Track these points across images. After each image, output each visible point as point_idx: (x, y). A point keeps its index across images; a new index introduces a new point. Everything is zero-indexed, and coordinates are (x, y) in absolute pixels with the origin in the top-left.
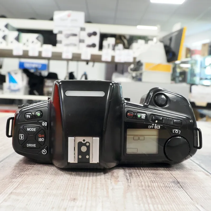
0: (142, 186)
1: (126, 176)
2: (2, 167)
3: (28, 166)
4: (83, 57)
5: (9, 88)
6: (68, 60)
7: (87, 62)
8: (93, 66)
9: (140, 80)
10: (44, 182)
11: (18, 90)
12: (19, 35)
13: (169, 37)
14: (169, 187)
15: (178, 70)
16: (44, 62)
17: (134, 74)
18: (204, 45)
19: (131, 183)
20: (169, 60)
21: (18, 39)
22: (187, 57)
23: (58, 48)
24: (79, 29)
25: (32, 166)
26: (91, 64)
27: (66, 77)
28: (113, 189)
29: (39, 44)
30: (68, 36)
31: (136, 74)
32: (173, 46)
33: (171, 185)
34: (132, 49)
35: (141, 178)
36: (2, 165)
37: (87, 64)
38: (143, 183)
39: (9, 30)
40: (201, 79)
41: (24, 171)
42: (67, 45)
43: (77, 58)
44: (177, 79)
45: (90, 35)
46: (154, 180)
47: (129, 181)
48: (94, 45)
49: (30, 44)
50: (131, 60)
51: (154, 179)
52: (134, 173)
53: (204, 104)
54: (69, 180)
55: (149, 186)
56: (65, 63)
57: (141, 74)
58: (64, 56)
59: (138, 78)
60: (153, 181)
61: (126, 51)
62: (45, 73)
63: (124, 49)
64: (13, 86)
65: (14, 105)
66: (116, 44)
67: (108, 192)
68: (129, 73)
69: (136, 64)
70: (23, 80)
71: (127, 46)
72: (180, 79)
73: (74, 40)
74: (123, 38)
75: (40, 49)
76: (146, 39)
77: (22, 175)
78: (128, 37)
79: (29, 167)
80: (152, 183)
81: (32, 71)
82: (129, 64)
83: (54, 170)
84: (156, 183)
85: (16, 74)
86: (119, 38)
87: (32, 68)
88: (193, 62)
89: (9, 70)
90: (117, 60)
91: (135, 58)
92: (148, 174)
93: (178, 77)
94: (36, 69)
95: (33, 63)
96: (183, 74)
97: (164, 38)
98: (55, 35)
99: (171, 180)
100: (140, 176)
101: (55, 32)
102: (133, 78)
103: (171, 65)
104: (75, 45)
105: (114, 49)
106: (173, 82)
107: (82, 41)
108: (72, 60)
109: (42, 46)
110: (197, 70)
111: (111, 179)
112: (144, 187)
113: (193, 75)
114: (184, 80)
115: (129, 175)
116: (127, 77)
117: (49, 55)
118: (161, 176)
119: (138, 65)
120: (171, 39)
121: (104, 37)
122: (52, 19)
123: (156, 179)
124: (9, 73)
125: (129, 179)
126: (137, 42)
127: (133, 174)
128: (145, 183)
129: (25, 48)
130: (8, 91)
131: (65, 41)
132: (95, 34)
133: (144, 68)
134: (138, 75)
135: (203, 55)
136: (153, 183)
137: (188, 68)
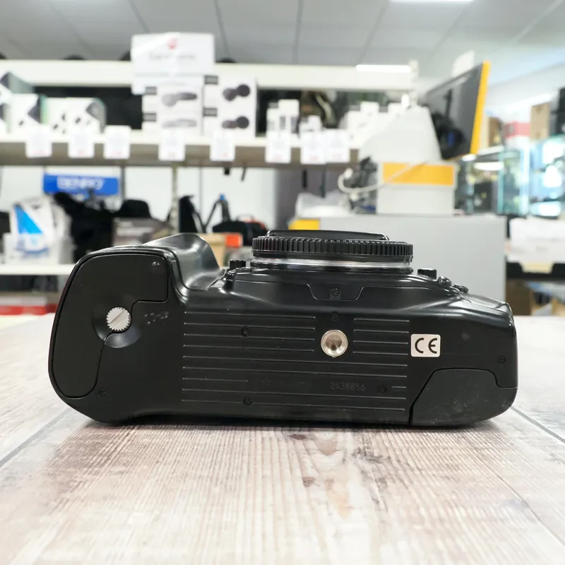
0: (422, 521)
1: (371, 491)
2: (7, 478)
3: (83, 472)
4: (215, 156)
5: (20, 247)
6: (174, 165)
7: (227, 168)
8: (243, 178)
9: (371, 210)
10: (131, 521)
11: (44, 251)
12: (39, 103)
13: (444, 91)
14: (502, 520)
15: (471, 180)
16: (112, 172)
17: (354, 195)
18: (538, 108)
19: (387, 511)
20: (447, 154)
21: (36, 114)
22: (492, 144)
23: (148, 134)
24: (201, 81)
25: (93, 473)
26: (236, 172)
27: (172, 209)
28: (338, 535)
29: (95, 124)
30: (172, 101)
31: (360, 194)
32: (454, 114)
33: (505, 512)
34: (345, 128)
35: (415, 495)
36: (7, 471)
37: (227, 172)
38: (423, 511)
39: (14, 92)
40: (533, 201)
41: (70, 487)
42: (170, 125)
43: (197, 158)
44: (469, 203)
45: (231, 95)
46: (453, 500)
47: (382, 505)
48: (242, 123)
49: (70, 124)
50: (345, 158)
51: (454, 497)
52: (392, 478)
53: (546, 268)
54: (205, 511)
55: (441, 520)
56: (167, 172)
57: (373, 194)
58: (164, 155)
59: (366, 203)
60: (452, 504)
61: (331, 133)
62: (114, 203)
63: (322, 130)
64: (31, 242)
65: (34, 292)
66: (303, 116)
67: (323, 546)
68: (341, 192)
69: (358, 167)
70: (55, 225)
71: (333, 121)
72: (478, 202)
73: (190, 110)
74: (320, 100)
75: (100, 139)
76: (381, 99)
77: (65, 501)
78: (332, 97)
79: (86, 475)
80: (449, 510)
81: (80, 198)
82: (339, 168)
83: (157, 480)
84: (462, 510)
85: (36, 207)
86: (310, 100)
87: (80, 191)
88: (510, 155)
89: (17, 198)
90: (306, 159)
91: (354, 153)
92: (434, 482)
93: (472, 198)
94: (91, 191)
95: (80, 178)
96: (485, 188)
97: (430, 93)
98: (139, 98)
99: (503, 497)
100: (411, 489)
101: (136, 90)
102: (353, 205)
103: (452, 167)
104: (192, 124)
105: (297, 131)
106: (460, 211)
107: (209, 112)
108: (184, 164)
109: (102, 129)
110: (522, 177)
111: (327, 503)
112: (428, 525)
113: (512, 190)
114: (488, 206)
115: (379, 487)
116: (335, 203)
117: (124, 154)
118: (471, 484)
119: (364, 170)
120: (449, 97)
121: (268, 97)
122: (127, 57)
123: (457, 495)
124: (18, 207)
125: (380, 499)
126: (359, 110)
127: (388, 483)
128: (428, 509)
129: (59, 138)
130: (18, 254)
131: (165, 114)
132: (243, 91)
133: (380, 177)
134: (366, 195)
135: (538, 136)
136: (451, 507)
137: (496, 173)
